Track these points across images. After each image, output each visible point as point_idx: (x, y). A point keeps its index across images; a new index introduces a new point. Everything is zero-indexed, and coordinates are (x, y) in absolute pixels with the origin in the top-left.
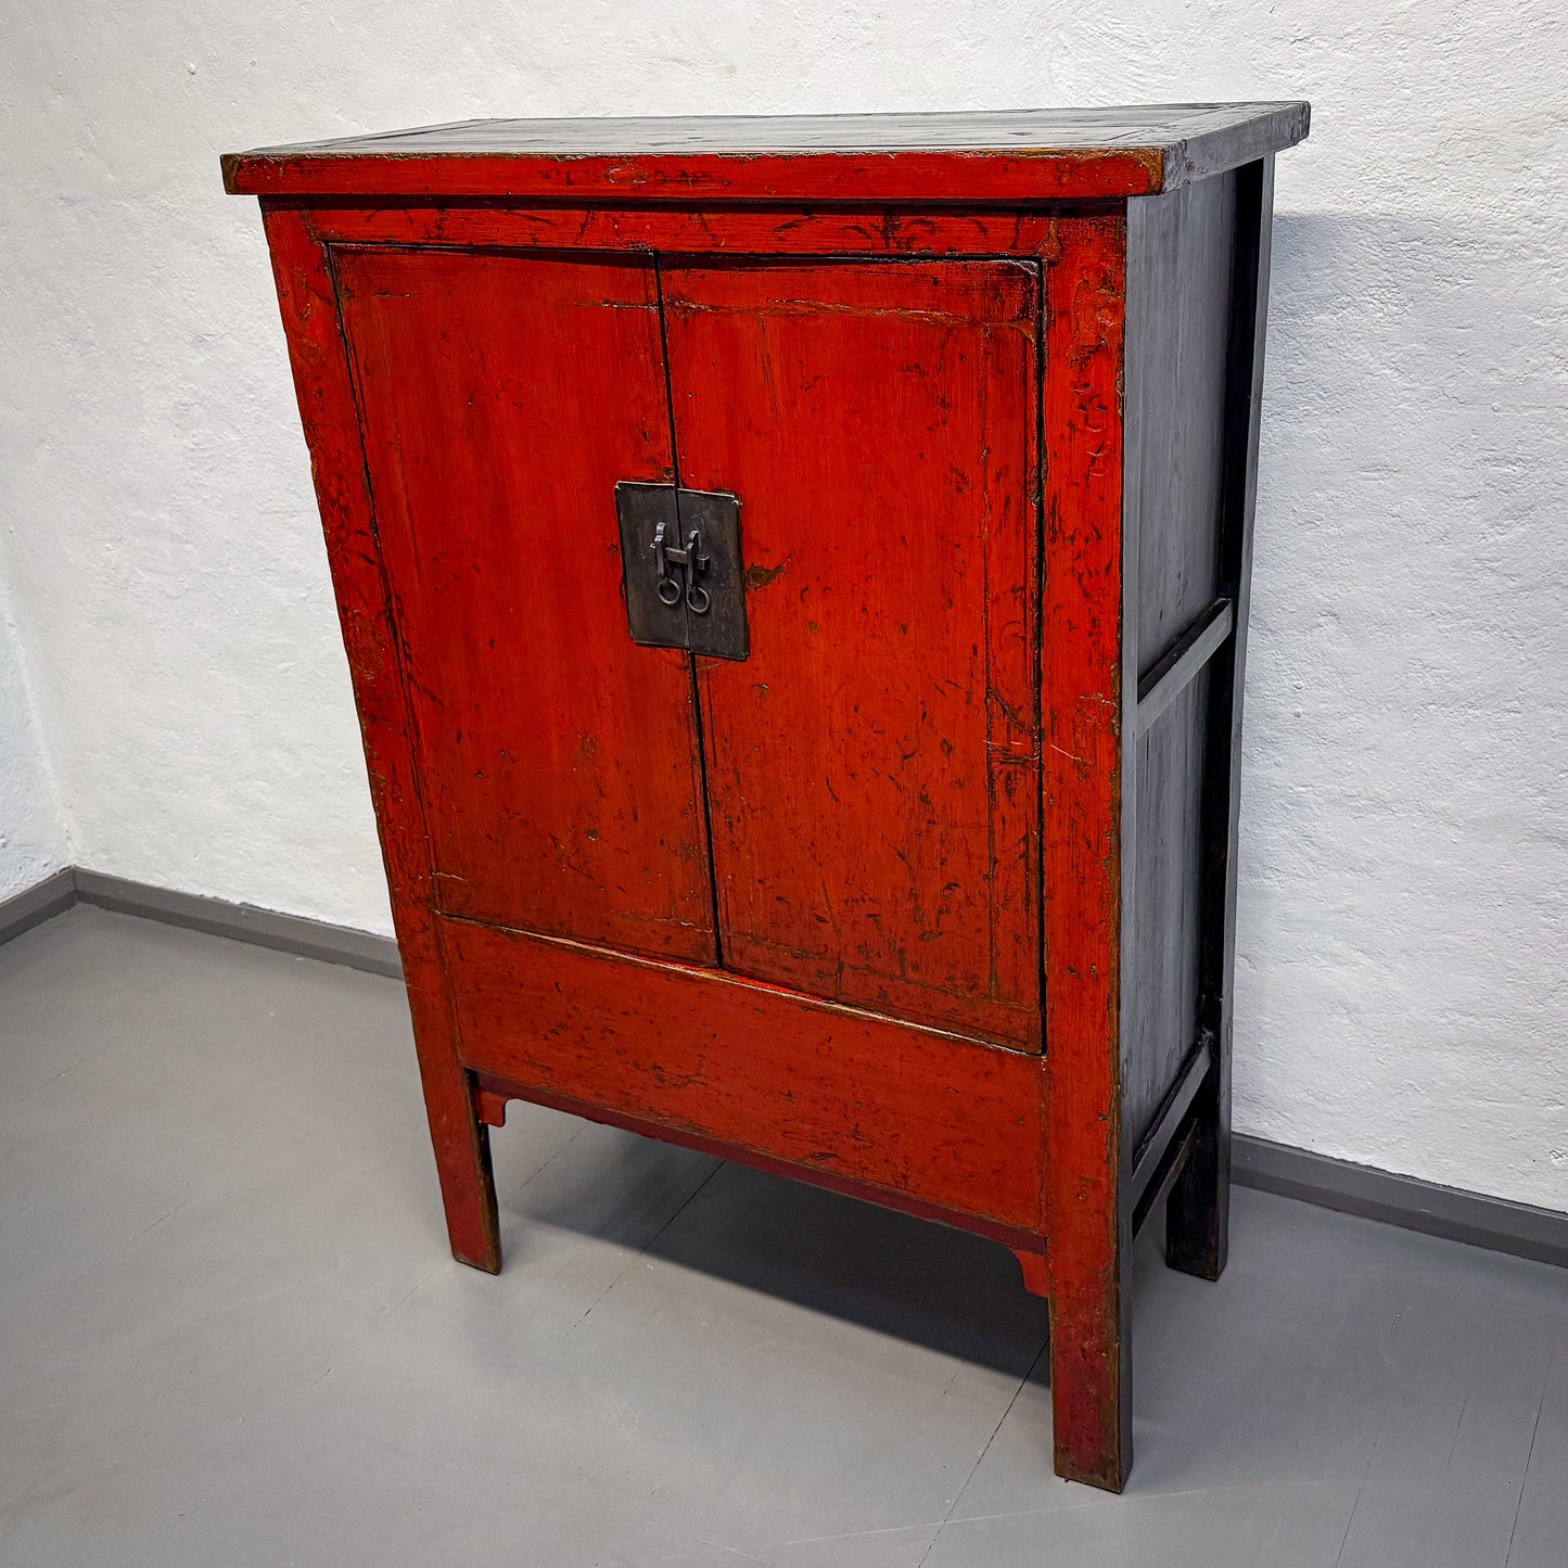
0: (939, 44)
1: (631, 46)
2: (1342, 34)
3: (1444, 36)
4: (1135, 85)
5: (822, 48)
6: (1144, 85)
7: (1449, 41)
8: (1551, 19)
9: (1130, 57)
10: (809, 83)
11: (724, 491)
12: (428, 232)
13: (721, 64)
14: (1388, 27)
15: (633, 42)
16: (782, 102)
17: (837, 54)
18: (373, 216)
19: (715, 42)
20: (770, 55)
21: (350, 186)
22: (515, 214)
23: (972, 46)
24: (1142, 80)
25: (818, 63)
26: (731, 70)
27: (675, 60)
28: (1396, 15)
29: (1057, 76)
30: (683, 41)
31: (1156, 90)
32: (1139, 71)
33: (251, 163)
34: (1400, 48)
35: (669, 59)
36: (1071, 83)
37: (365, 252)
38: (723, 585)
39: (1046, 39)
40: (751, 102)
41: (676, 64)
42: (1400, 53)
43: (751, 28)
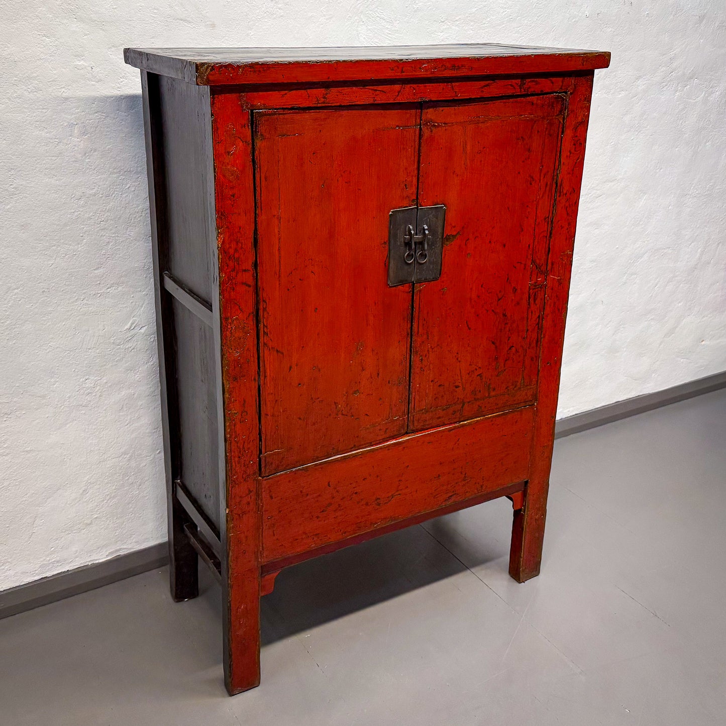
0: (313, 18)
1: (155, 11)
2: (455, 20)
3: (484, 22)
4: (387, 37)
5: (260, 17)
6: (391, 38)
7: (485, 23)
8: (511, 17)
9: (387, 27)
10: (252, 34)
11: (439, 204)
12: (318, 100)
13: (208, 23)
14: (469, 18)
15: (157, 9)
16: (239, 42)
17: (266, 20)
18: (286, 94)
19: (205, 12)
20: (234, 20)
21: (281, 78)
22: (366, 89)
23: (327, 19)
24: (389, 35)
25: (257, 24)
26: (213, 26)
27: (181, 20)
28: (470, 14)
29: (360, 33)
30: (187, 10)
31: (395, 40)
32: (390, 32)
33: (221, 66)
34: (471, 26)
35: (178, 19)
36: (364, 36)
37: (276, 114)
38: (433, 247)
39: (356, 18)
40: (223, 42)
41: (181, 22)
42: (471, 27)
43: (224, 6)
